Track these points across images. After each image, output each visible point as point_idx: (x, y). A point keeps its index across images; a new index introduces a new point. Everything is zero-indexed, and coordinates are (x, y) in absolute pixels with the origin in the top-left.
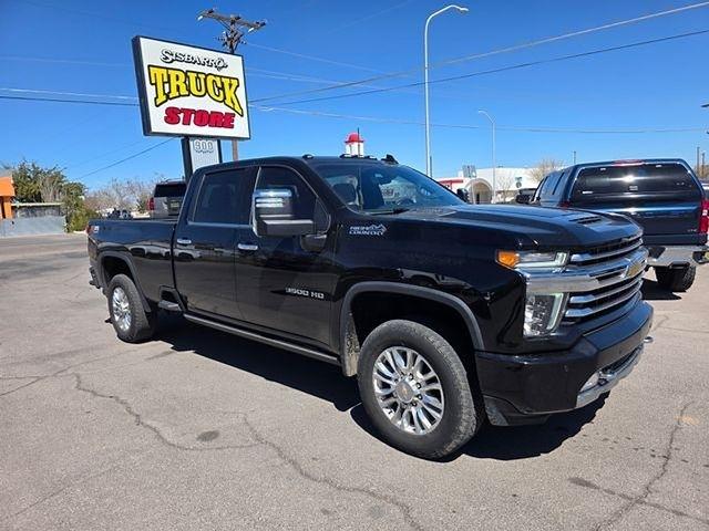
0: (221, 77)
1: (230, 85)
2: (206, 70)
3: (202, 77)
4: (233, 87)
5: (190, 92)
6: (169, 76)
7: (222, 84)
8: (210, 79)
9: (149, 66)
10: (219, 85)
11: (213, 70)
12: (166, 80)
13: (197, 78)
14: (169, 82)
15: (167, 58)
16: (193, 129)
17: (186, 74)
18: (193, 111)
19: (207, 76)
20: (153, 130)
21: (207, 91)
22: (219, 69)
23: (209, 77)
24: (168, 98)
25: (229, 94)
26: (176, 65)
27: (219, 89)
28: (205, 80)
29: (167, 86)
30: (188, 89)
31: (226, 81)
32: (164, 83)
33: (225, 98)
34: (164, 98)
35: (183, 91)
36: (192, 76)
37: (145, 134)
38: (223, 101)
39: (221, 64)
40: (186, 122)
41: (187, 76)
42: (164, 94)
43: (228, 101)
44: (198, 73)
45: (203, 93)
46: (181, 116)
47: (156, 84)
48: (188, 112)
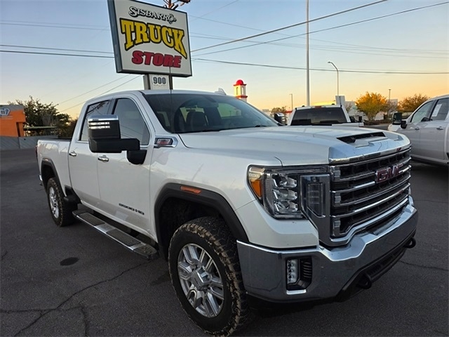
0: (172, 28)
1: (178, 35)
2: (161, 23)
3: (158, 28)
4: (180, 37)
5: (150, 40)
6: (135, 27)
7: (173, 33)
8: (164, 30)
9: (121, 19)
10: (171, 35)
11: (167, 24)
12: (133, 30)
13: (155, 29)
14: (135, 31)
15: (133, 13)
16: (152, 68)
17: (147, 25)
18: (152, 54)
19: (162, 27)
20: (124, 69)
21: (162, 39)
22: (171, 22)
23: (163, 28)
24: (135, 44)
25: (178, 41)
26: (140, 19)
27: (170, 37)
28: (161, 30)
29: (133, 34)
30: (149, 37)
31: (175, 32)
32: (131, 32)
33: (175, 44)
34: (132, 44)
35: (146, 39)
36: (152, 28)
37: (117, 72)
38: (173, 47)
39: (172, 19)
40: (148, 63)
41: (148, 28)
42: (132, 40)
43: (177, 47)
44: (155, 25)
45: (159, 40)
46: (144, 57)
47: (125, 33)
48: (148, 55)
